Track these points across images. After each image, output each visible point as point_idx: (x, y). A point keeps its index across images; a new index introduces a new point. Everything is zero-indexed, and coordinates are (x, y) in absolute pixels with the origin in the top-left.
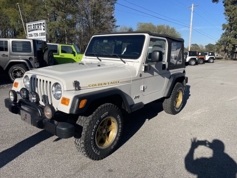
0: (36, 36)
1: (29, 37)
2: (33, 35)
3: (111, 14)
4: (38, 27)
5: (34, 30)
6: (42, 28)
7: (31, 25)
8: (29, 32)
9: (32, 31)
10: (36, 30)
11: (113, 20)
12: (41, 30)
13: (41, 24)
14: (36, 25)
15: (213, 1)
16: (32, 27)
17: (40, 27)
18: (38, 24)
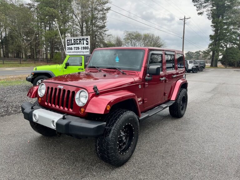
0: (76, 49)
1: (68, 50)
2: (73, 48)
3: (104, 23)
4: (80, 42)
5: (74, 44)
6: (84, 43)
7: (71, 40)
8: (68, 45)
9: (72, 45)
10: (77, 44)
11: (105, 30)
12: (83, 44)
13: (83, 39)
14: (77, 39)
15: (198, 13)
16: (73, 42)
17: (82, 41)
18: (80, 39)
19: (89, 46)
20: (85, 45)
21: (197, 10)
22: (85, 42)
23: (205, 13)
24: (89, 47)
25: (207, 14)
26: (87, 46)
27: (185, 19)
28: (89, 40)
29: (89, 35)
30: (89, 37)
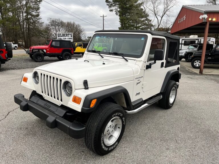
7: (61, 34)
8: (58, 37)
10: (65, 36)
12: (69, 36)
13: (69, 34)
14: (65, 34)
15: (110, 10)
16: (62, 35)
17: (68, 35)
18: (66, 34)
19: (72, 37)
20: (70, 37)
21: (109, 8)
22: (70, 36)
23: (114, 10)
24: (73, 38)
25: (115, 11)
26: (71, 37)
27: (103, 16)
28: (72, 35)
29: (72, 32)
30: (72, 33)
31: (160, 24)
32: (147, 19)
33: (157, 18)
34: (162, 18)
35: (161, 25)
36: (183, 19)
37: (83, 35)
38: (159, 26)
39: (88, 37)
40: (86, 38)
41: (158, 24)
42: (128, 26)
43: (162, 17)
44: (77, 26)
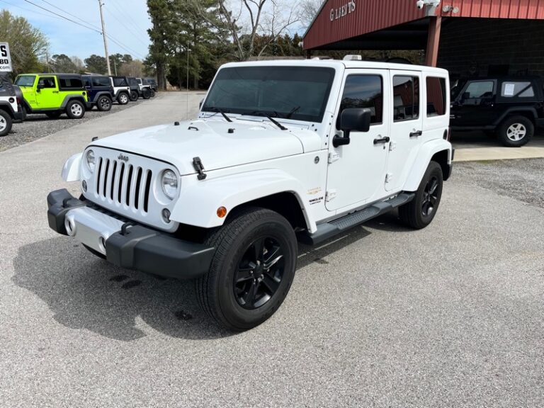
19: (8, 58)
24: (10, 61)
26: (4, 58)
28: (7, 49)
29: (5, 41)
30: (7, 45)
31: (257, 24)
32: (222, 11)
33: (249, 9)
34: (260, 8)
35: (258, 26)
36: (348, 8)
37: (41, 51)
38: (254, 28)
39: (54, 56)
40: (51, 57)
41: (253, 23)
42: (173, 28)
43: (261, 5)
44: (16, 22)
